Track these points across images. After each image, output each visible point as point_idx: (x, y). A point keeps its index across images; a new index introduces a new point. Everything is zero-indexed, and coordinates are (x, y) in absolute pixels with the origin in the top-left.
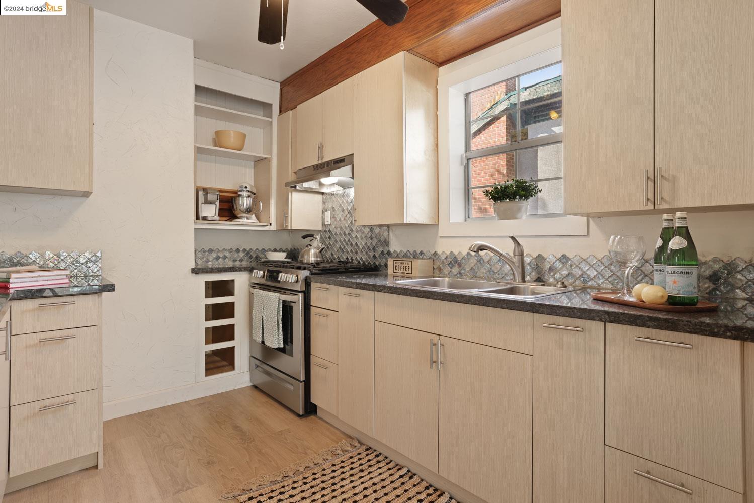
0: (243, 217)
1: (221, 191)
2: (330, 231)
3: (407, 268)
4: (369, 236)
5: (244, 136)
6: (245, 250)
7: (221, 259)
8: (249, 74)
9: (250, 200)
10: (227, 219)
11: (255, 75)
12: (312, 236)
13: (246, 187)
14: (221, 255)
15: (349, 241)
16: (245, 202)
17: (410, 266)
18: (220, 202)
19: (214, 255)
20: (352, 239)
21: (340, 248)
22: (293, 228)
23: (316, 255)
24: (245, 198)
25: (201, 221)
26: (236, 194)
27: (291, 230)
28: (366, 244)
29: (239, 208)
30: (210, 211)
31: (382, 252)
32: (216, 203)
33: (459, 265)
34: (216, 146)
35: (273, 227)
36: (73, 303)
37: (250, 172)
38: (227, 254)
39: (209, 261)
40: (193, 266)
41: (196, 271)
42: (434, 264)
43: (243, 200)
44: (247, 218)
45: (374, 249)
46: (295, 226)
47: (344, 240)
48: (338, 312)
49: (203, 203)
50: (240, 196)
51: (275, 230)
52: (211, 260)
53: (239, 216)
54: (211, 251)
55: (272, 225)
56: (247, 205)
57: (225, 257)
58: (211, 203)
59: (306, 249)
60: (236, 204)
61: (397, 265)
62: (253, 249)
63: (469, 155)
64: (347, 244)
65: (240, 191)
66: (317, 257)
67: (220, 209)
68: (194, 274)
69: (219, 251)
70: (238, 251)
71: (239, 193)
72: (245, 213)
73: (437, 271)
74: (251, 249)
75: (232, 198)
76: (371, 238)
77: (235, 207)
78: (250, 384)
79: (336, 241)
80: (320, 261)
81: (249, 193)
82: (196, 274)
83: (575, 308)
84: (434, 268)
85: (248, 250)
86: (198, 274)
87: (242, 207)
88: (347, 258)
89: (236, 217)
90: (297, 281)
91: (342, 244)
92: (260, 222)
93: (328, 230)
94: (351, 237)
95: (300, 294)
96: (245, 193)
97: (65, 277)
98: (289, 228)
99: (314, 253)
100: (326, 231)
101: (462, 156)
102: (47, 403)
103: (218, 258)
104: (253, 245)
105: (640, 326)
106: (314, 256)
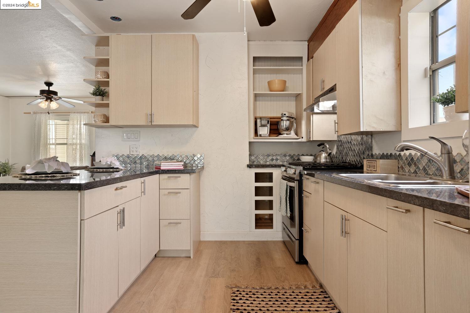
0: (284, 133)
1: (271, 118)
2: (341, 141)
3: (374, 167)
4: (360, 143)
5: (285, 82)
6: (290, 155)
7: (274, 160)
8: (286, 41)
9: (288, 123)
10: (277, 135)
11: (290, 41)
12: (323, 144)
13: (285, 114)
14: (274, 158)
15: (350, 147)
16: (285, 124)
17: (375, 165)
18: (270, 125)
19: (270, 158)
20: (352, 146)
21: (346, 153)
22: (314, 140)
23: (326, 158)
24: (285, 121)
25: (259, 137)
26: (279, 119)
27: (313, 141)
28: (359, 149)
29: (281, 129)
30: (264, 131)
31: (368, 155)
32: (267, 126)
33: (415, 164)
34: (271, 91)
35: (304, 140)
36: (180, 177)
37: (293, 104)
38: (279, 158)
39: (267, 162)
40: (248, 163)
41: (250, 166)
42: (398, 164)
43: (283, 123)
44: (287, 134)
45: (364, 153)
46: (315, 139)
47: (348, 147)
48: (311, 194)
49: (260, 126)
50: (282, 120)
51: (306, 141)
52: (268, 161)
53: (282, 133)
54: (268, 156)
55: (303, 138)
56: (286, 125)
57: (277, 160)
58: (264, 126)
59: (320, 153)
60: (279, 125)
61: (369, 164)
62: (295, 154)
63: (434, 67)
64: (349, 150)
65: (282, 117)
66: (326, 159)
67: (270, 129)
68: (248, 168)
69: (273, 156)
70: (285, 156)
71: (282, 118)
72: (285, 131)
73: (400, 169)
74: (294, 154)
75: (277, 122)
76: (362, 144)
77: (279, 128)
78: (282, 240)
79: (344, 148)
80: (329, 161)
81: (288, 118)
82: (249, 168)
83: (401, 193)
84: (399, 168)
85: (292, 155)
86: (251, 168)
87: (283, 127)
88: (350, 160)
89: (281, 134)
90: (295, 173)
91: (347, 150)
92: (298, 136)
93: (340, 140)
94: (352, 144)
95: (296, 182)
96: (285, 118)
97: (181, 165)
98: (312, 140)
99: (325, 156)
100: (339, 141)
101: (426, 69)
102: (172, 221)
103: (272, 160)
104: (294, 151)
105: (435, 210)
106: (325, 158)
